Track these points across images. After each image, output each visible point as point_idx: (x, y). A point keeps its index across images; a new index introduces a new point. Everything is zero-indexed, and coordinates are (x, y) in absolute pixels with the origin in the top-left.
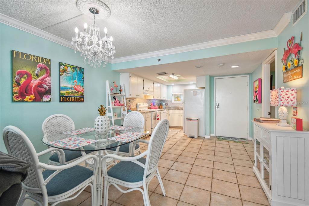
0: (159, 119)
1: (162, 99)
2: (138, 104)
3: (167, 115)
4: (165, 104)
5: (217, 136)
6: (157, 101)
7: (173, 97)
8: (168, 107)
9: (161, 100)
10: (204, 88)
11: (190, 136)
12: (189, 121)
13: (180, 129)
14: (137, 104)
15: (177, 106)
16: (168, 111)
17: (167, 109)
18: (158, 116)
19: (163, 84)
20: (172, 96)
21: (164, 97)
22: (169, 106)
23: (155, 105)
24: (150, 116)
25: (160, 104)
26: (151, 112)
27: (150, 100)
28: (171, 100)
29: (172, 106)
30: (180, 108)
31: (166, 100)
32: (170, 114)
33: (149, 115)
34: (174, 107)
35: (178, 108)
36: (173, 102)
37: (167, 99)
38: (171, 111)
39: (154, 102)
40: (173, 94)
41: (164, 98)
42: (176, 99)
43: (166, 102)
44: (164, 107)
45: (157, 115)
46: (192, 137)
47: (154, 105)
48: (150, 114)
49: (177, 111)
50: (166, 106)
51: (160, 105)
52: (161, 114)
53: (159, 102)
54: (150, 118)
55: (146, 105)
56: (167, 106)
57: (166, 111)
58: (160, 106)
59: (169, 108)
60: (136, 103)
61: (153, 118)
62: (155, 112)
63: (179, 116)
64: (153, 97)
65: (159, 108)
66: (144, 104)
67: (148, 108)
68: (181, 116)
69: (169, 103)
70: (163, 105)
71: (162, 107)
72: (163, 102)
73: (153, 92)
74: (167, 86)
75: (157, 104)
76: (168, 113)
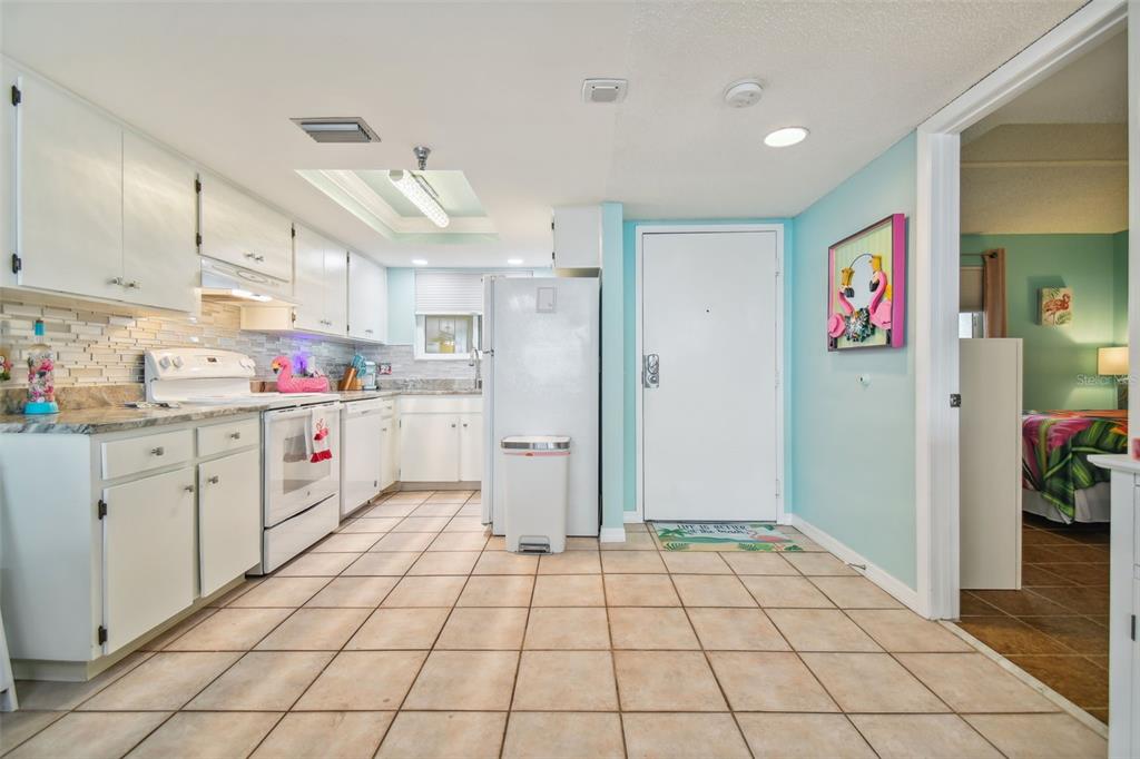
0: (326, 455)
1: (358, 334)
2: (157, 356)
3: (387, 423)
4: (379, 367)
5: (648, 522)
6: (325, 351)
7: (421, 331)
8: (395, 382)
9: (354, 346)
10: (594, 273)
11: (524, 541)
12: (518, 459)
13: (462, 497)
14: (142, 358)
15: (442, 377)
16: (390, 403)
17: (390, 392)
18: (318, 437)
19: (360, 253)
20: (417, 324)
21: (370, 324)
22: (400, 378)
23: (310, 370)
24: (256, 439)
25: (348, 367)
26: (264, 410)
27: (273, 336)
28: (411, 346)
29: (419, 377)
30: (455, 387)
31: (380, 345)
32: (406, 420)
33: (236, 436)
34: (428, 381)
35: (447, 388)
36: (420, 354)
37: (385, 343)
38: (409, 403)
39: (306, 355)
40: (417, 316)
41: (369, 331)
42: (437, 346)
43: (379, 359)
44: (369, 381)
45: (315, 431)
46: (537, 550)
47: (304, 373)
48: (249, 428)
49: (442, 404)
50: (381, 378)
51: (348, 372)
52: (348, 423)
53: (332, 355)
54: (256, 454)
55: (240, 365)
56: (387, 378)
57: (380, 404)
58: (343, 378)
59: (400, 389)
60: (139, 349)
61: (276, 450)
62: (299, 411)
63: (454, 426)
64: (293, 320)
65: (335, 386)
66: (214, 360)
67: (257, 387)
68: (465, 425)
69: (396, 363)
70: (365, 371)
71: (359, 380)
72: (363, 354)
73: (290, 284)
74: (389, 269)
75: (328, 365)
76: (391, 412)
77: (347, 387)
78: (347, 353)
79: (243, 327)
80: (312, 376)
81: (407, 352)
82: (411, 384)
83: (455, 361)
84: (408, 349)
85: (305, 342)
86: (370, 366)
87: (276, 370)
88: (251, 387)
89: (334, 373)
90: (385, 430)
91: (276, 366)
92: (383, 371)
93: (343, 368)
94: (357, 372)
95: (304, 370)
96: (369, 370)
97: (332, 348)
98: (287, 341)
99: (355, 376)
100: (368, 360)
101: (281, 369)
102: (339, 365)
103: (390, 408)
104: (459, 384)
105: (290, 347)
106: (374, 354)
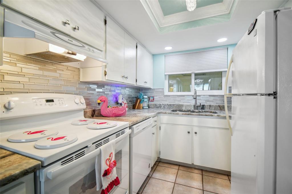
1: (141, 84)
4: (149, 98)
7: (167, 81)
8: (156, 105)
9: (140, 90)
20: (165, 79)
22: (158, 103)
23: (120, 101)
25: (137, 98)
28: (163, 89)
29: (166, 103)
30: (184, 108)
31: (150, 89)
32: (162, 127)
34: (170, 105)
36: (166, 93)
37: (152, 88)
39: (119, 94)
40: (165, 75)
41: (146, 82)
43: (149, 94)
44: (145, 104)
47: (117, 103)
50: (150, 103)
51: (137, 101)
53: (131, 94)
55: (75, 103)
56: (152, 103)
58: (135, 104)
59: (158, 108)
63: (189, 132)
64: (105, 75)
65: (132, 107)
66: (52, 101)
67: (89, 114)
68: (196, 133)
69: (156, 96)
70: (144, 100)
71: (141, 105)
72: (143, 93)
73: (104, 52)
74: (154, 55)
75: (129, 98)
76: (156, 123)
77: (136, 108)
78: (136, 92)
79: (81, 80)
80: (121, 104)
81: (161, 92)
82: (163, 106)
83: (184, 96)
84: (161, 90)
85: (118, 88)
86: (146, 98)
87: (99, 104)
88: (85, 115)
89: (131, 101)
90: (154, 134)
91: (99, 101)
92: (151, 100)
93: (135, 99)
94: (140, 101)
95: (117, 101)
96: (145, 100)
97: (130, 90)
98: (109, 87)
99: (140, 103)
100: (145, 95)
101: (102, 103)
102: (134, 98)
103: (156, 121)
104: (186, 107)
105: (110, 91)
106: (147, 92)
